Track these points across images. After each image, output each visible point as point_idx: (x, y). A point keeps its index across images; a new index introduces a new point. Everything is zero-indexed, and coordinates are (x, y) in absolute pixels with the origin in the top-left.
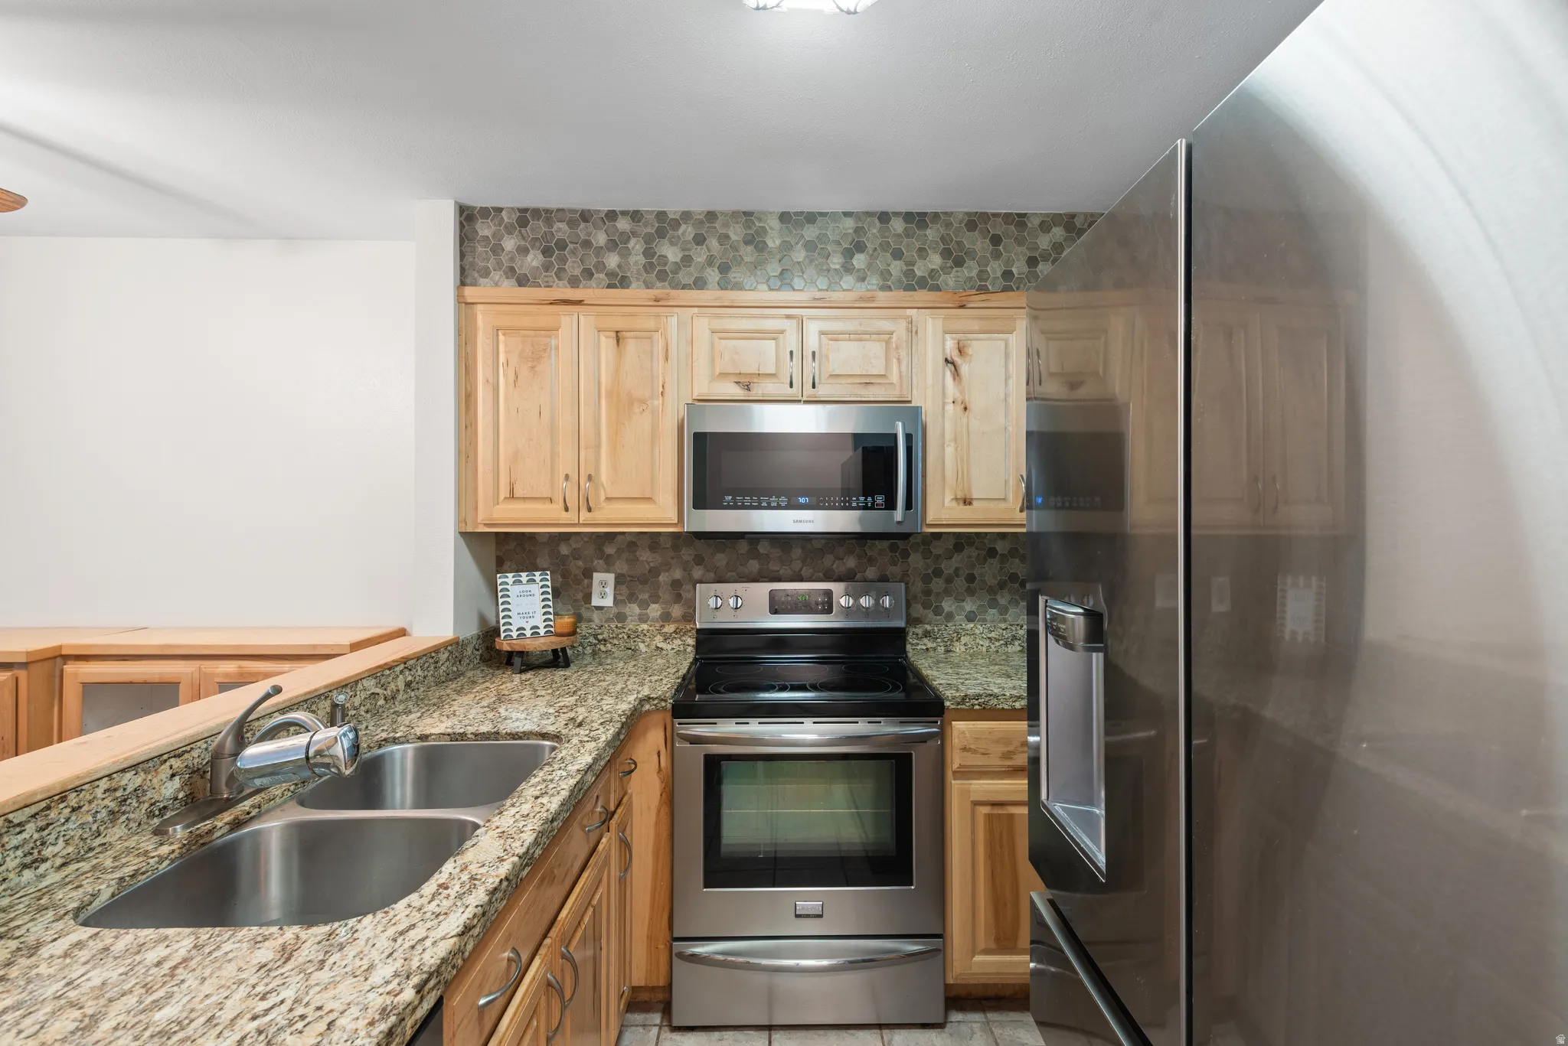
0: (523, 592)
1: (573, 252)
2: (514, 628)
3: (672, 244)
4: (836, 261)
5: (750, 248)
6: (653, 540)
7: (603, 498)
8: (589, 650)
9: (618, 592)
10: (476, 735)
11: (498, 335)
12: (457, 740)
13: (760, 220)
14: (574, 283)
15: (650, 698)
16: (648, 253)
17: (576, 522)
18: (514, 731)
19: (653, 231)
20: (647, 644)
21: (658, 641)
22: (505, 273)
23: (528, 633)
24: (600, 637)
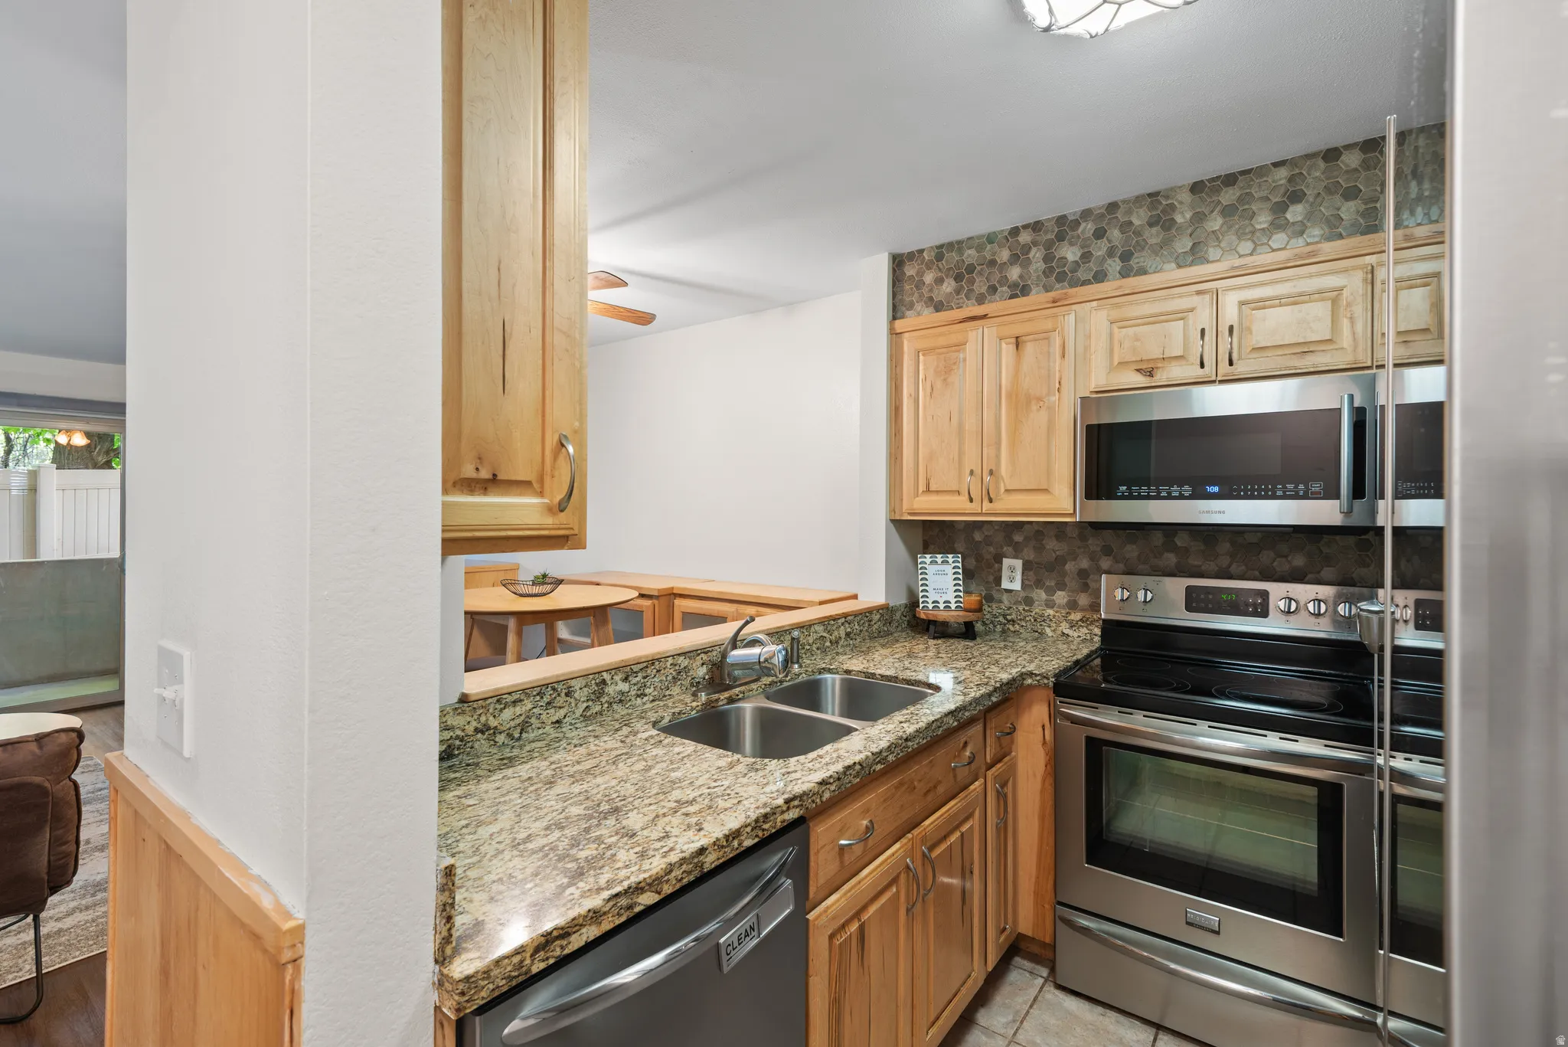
0: (938, 571)
1: (980, 273)
2: (930, 600)
3: (1071, 244)
4: (1263, 220)
5: (1154, 230)
6: (1059, 530)
7: (1002, 490)
8: (999, 628)
9: (1025, 578)
10: (882, 676)
11: (919, 356)
12: (869, 678)
13: (1167, 197)
14: (981, 300)
15: (1032, 674)
16: (1048, 258)
17: (980, 512)
18: (908, 678)
19: (1053, 237)
20: (1053, 629)
21: (1064, 627)
22: (926, 303)
23: (942, 606)
24: (1009, 617)
